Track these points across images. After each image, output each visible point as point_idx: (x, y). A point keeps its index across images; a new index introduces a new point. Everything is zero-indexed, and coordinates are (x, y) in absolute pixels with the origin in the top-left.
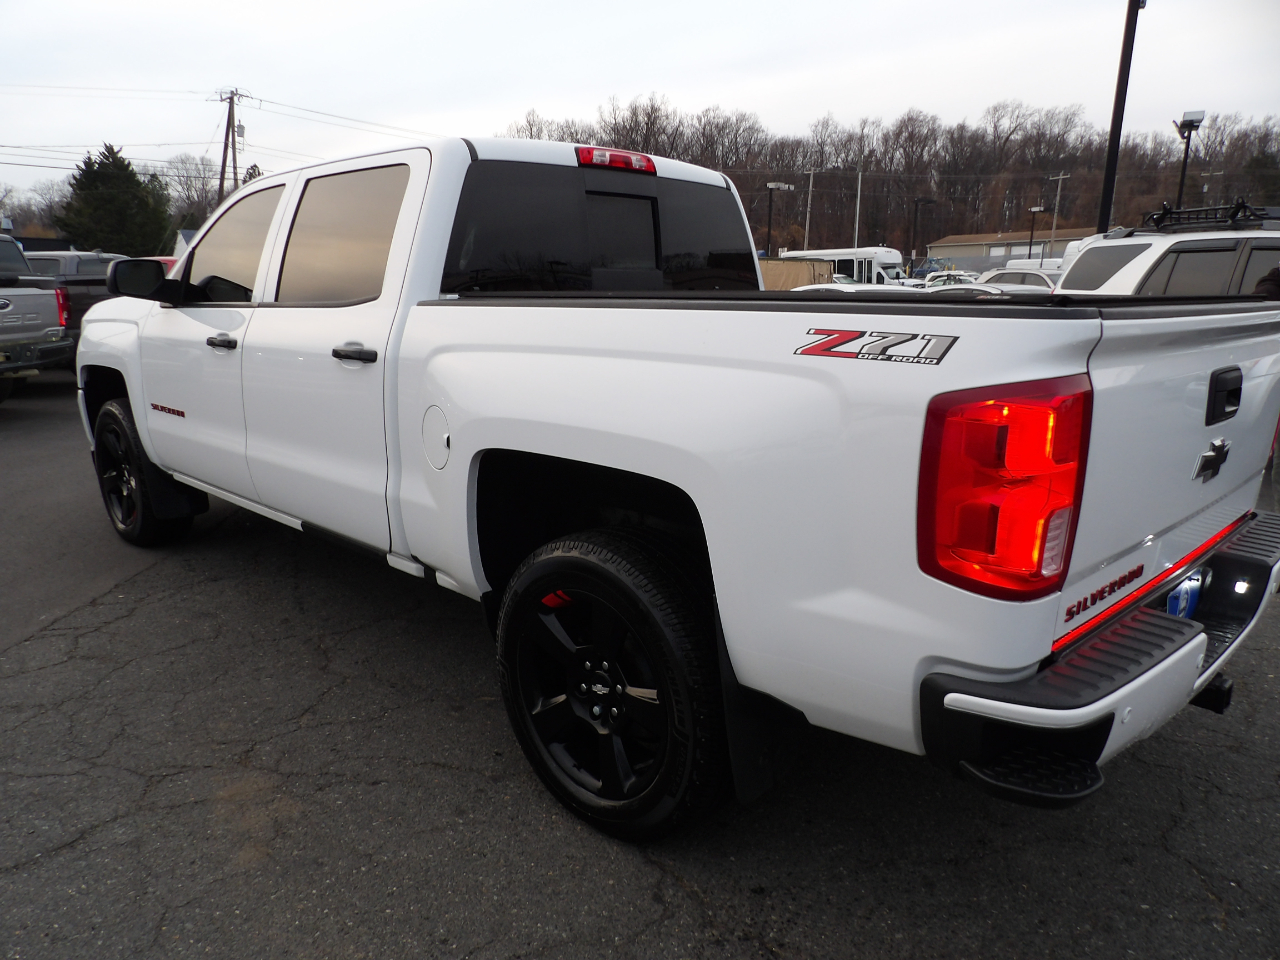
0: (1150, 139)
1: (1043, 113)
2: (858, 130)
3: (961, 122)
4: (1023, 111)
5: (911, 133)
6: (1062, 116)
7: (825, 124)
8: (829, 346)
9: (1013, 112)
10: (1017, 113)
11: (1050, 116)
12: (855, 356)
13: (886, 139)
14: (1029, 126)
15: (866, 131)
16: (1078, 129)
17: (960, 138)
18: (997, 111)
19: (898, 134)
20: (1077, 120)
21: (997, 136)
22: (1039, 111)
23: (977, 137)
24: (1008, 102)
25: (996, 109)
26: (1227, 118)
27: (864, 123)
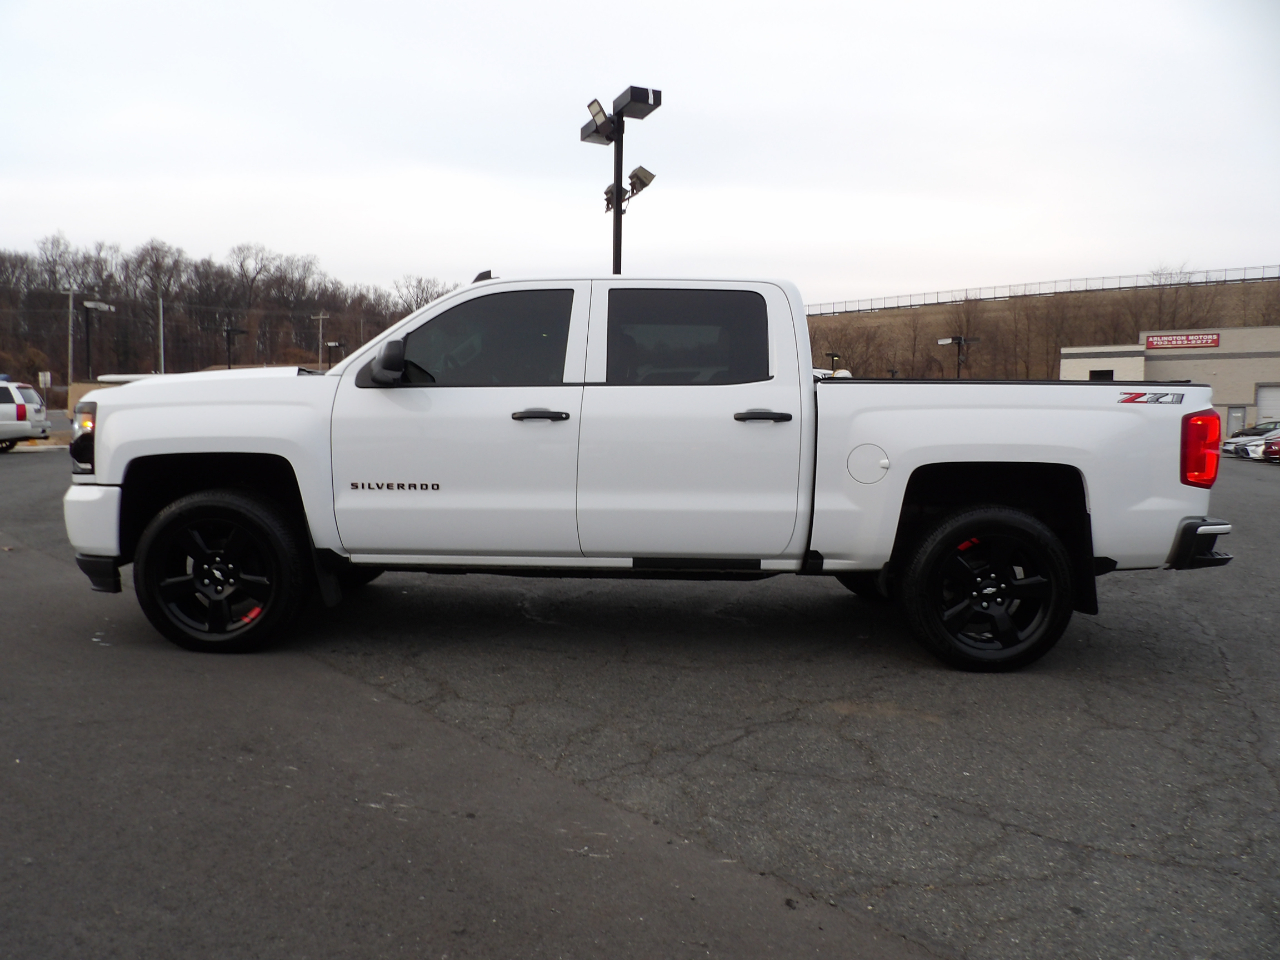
0: (372, 291)
1: (283, 259)
2: (93, 253)
3: (207, 258)
4: (266, 255)
5: (154, 262)
6: (301, 263)
7: (56, 242)
8: (1133, 399)
9: (257, 254)
10: (260, 255)
11: (290, 261)
12: (1146, 402)
13: (126, 266)
14: (272, 270)
15: (103, 255)
16: (315, 276)
17: (206, 272)
18: (242, 251)
19: (141, 261)
20: (314, 268)
21: (244, 274)
22: (280, 256)
23: (222, 274)
24: (252, 245)
25: (240, 250)
26: (429, 282)
27: (100, 247)
